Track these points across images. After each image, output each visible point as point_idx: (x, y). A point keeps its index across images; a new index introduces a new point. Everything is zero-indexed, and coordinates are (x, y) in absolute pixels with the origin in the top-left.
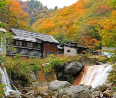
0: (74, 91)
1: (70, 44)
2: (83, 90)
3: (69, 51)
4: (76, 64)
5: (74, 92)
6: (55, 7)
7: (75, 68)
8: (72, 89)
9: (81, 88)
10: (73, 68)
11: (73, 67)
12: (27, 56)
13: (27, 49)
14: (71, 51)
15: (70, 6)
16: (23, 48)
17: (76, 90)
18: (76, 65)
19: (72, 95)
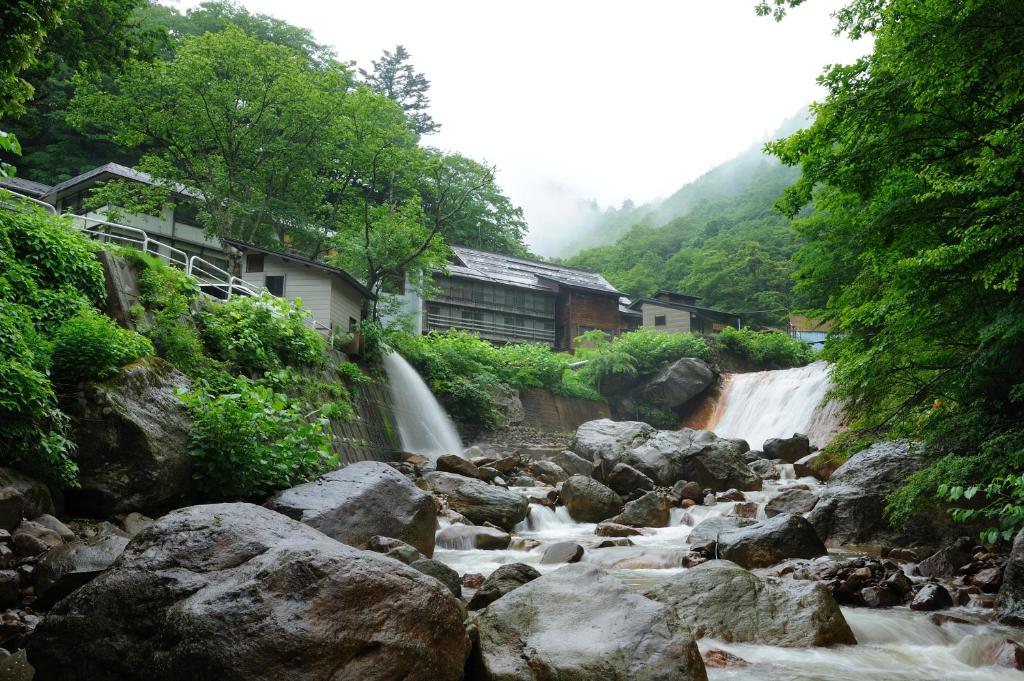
0: (669, 451)
1: (667, 299)
2: (708, 449)
3: (660, 321)
4: (688, 366)
5: (667, 456)
6: (623, 200)
7: (683, 380)
8: (657, 443)
9: (697, 438)
10: (675, 383)
11: (676, 377)
12: (498, 338)
13: (503, 314)
14: (668, 319)
15: (679, 191)
16: (487, 311)
17: (675, 448)
18: (687, 370)
19: (658, 470)
